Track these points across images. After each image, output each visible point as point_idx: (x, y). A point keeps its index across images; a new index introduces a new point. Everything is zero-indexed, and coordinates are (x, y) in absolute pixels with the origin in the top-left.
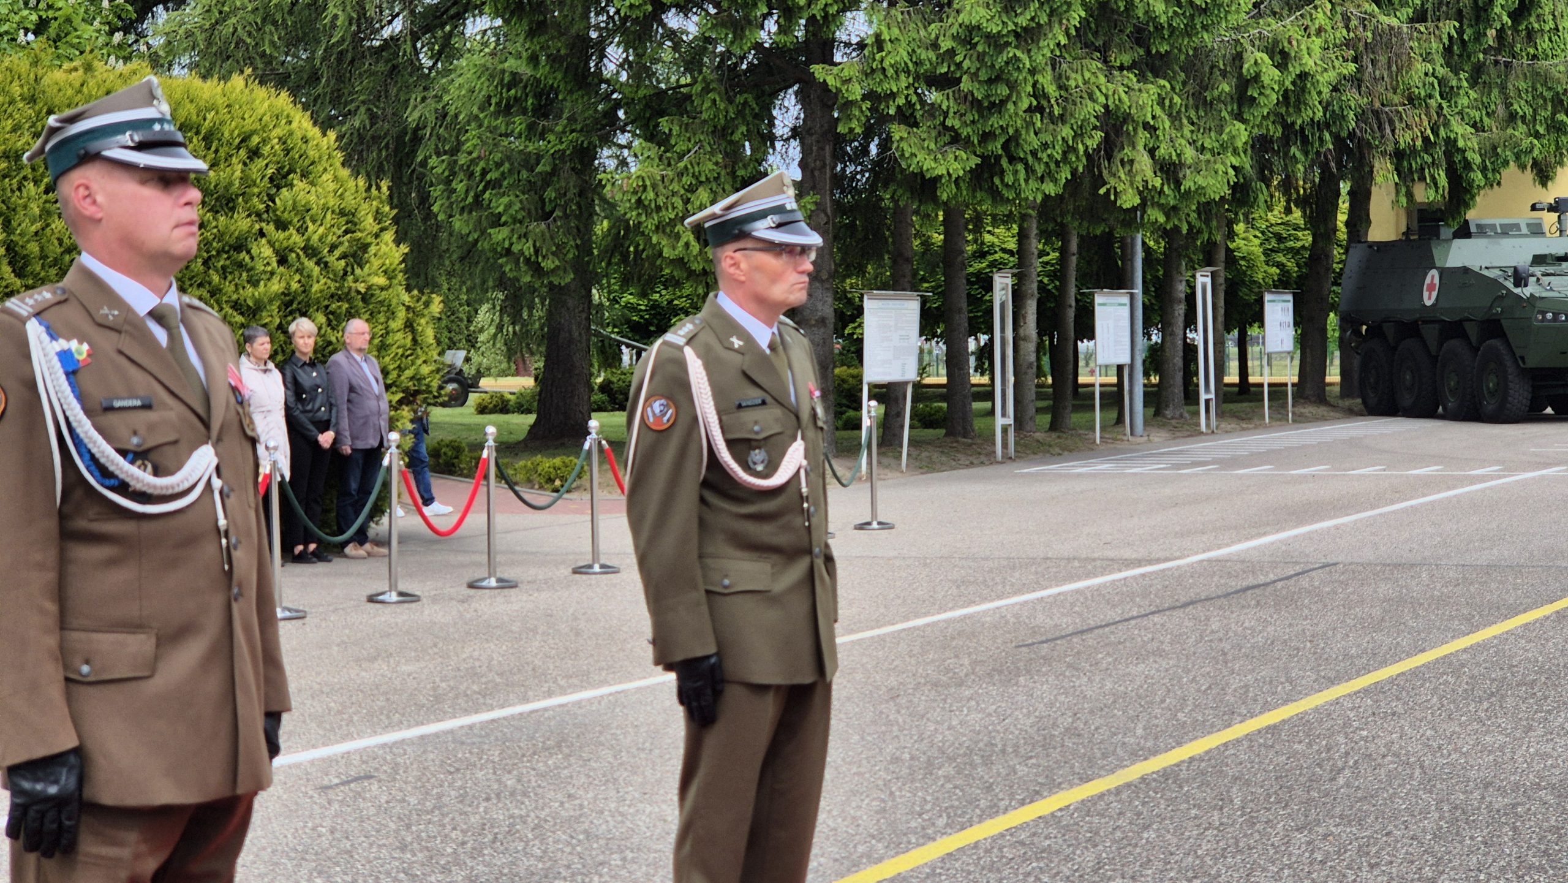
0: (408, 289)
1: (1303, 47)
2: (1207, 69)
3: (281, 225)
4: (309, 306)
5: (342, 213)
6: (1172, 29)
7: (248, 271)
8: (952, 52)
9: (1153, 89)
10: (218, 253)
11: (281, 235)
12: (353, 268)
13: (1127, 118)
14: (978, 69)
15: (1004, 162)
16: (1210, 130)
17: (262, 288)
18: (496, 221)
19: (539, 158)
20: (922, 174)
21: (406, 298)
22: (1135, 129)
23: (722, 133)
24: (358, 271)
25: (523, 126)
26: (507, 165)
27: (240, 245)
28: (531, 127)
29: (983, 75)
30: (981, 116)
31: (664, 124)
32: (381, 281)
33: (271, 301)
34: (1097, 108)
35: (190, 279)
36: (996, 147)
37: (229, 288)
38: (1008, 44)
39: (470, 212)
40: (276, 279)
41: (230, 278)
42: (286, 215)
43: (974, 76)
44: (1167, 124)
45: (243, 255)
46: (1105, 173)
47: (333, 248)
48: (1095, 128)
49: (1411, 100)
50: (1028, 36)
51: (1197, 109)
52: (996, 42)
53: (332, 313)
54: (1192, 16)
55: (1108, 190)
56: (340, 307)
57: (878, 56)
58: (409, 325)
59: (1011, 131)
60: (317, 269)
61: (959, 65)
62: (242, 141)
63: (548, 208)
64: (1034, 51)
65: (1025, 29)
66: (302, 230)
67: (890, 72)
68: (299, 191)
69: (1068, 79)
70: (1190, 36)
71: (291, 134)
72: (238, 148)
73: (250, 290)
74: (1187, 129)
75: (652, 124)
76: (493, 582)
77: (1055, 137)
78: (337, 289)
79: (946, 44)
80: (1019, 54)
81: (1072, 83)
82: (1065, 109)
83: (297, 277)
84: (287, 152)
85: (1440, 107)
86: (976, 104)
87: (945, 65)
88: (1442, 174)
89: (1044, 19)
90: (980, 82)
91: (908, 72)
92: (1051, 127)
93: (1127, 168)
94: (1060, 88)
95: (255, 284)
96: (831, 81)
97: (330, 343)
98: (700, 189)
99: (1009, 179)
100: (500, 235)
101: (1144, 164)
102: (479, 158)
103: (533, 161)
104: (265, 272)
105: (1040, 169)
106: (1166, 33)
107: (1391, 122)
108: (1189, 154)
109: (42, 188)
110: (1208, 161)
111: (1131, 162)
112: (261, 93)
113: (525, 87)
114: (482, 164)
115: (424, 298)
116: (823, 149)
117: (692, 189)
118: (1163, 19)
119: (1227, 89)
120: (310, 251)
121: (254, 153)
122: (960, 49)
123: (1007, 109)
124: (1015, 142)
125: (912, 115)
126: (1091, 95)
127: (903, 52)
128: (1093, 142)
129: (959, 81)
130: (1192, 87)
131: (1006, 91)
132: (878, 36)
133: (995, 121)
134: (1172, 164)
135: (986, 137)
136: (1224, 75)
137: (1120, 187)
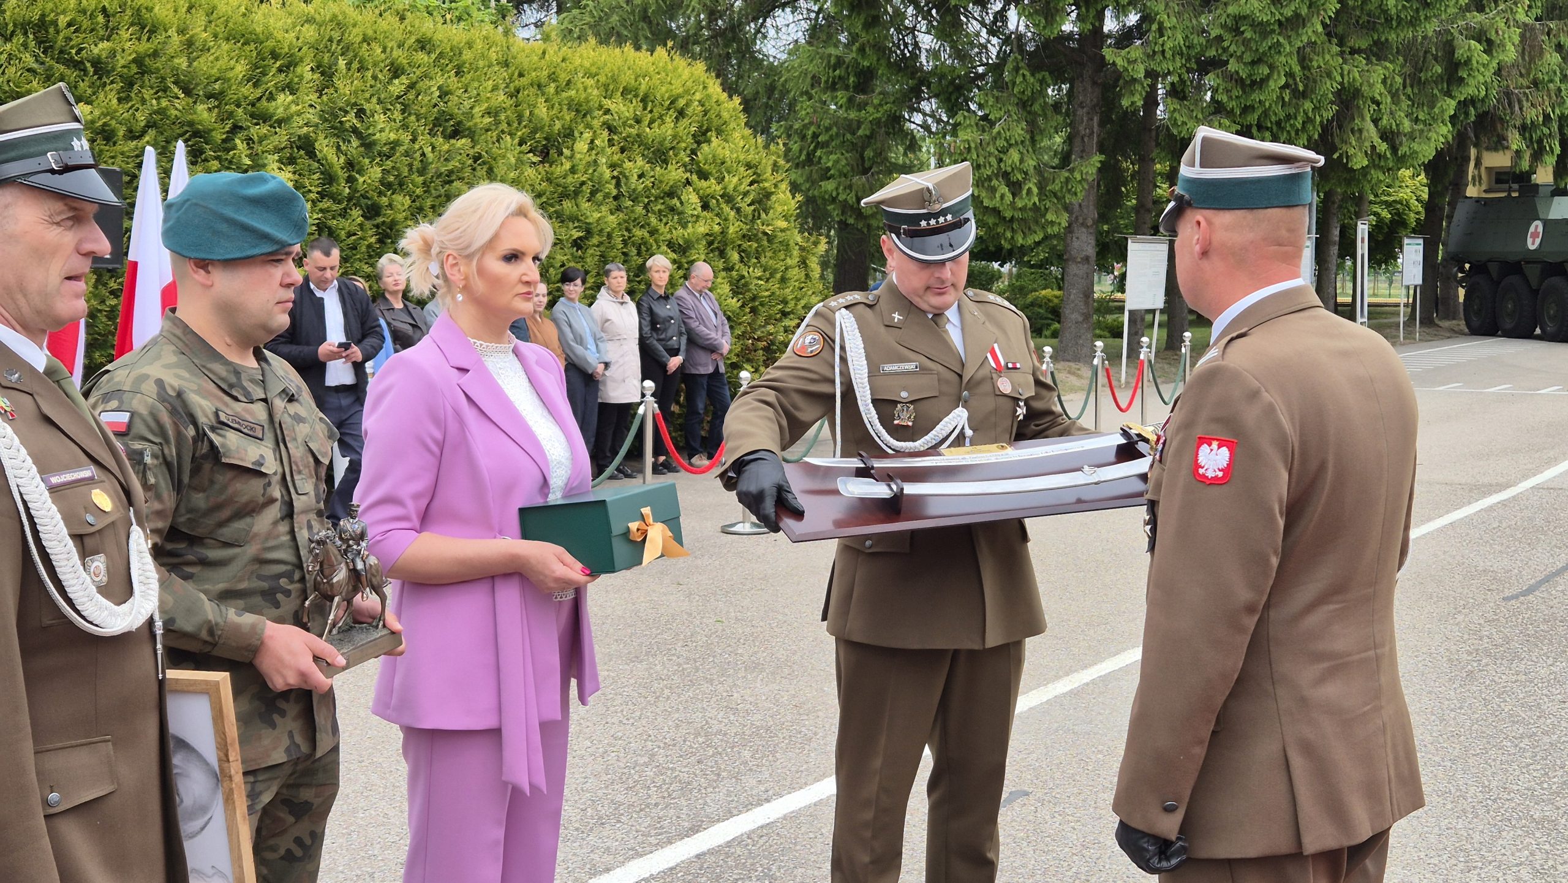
0: (801, 232)
1: (1506, 36)
2: (1421, 54)
3: (704, 175)
4: (726, 245)
5: (749, 166)
6: (1399, 20)
7: (679, 214)
8: (1219, 39)
9: (1380, 70)
10: (656, 198)
11: (704, 184)
12: (759, 214)
13: (1357, 93)
14: (1243, 53)
16: (1423, 104)
17: (690, 230)
18: (825, 175)
19: (859, 123)
21: (799, 239)
22: (1364, 103)
23: (1025, 105)
24: (763, 215)
25: (845, 100)
26: (835, 129)
27: (671, 194)
28: (850, 100)
29: (1248, 58)
30: (1244, 92)
31: (981, 96)
32: (783, 224)
33: (698, 240)
34: (1335, 85)
35: (634, 221)
37: (662, 228)
38: (1273, 31)
39: (804, 167)
40: (701, 222)
41: (664, 220)
42: (706, 167)
43: (1240, 59)
44: (1389, 100)
45: (675, 201)
46: (1337, 140)
47: (746, 194)
48: (1332, 103)
49: (1536, 83)
50: (1291, 24)
51: (1412, 86)
52: (1262, 29)
53: (743, 251)
54: (1417, 10)
55: (1341, 155)
56: (750, 246)
57: (1161, 41)
58: (803, 263)
59: (1267, 105)
60: (733, 213)
61: (1225, 50)
62: (672, 103)
63: (867, 165)
64: (1293, 37)
65: (1287, 19)
66: (720, 180)
67: (1169, 54)
68: (714, 147)
69: (1311, 60)
70: (1414, 26)
71: (709, 96)
72: (669, 109)
73: (681, 231)
74: (1405, 104)
75: (953, 98)
77: (1297, 110)
78: (749, 230)
79: (1215, 32)
80: (1281, 40)
81: (1315, 64)
82: (1306, 86)
83: (717, 220)
84: (706, 113)
85: (1559, 90)
86: (1240, 82)
87: (1214, 48)
88: (1557, 143)
89: (1304, 11)
90: (1245, 64)
91: (1181, 54)
92: (1294, 101)
93: (1357, 135)
94: (1303, 68)
95: (684, 226)
96: (1119, 62)
97: (743, 277)
98: (1011, 151)
100: (829, 186)
101: (1371, 131)
102: (811, 123)
103: (855, 125)
104: (692, 216)
106: (1394, 23)
107: (1520, 102)
108: (1407, 125)
109: (517, 141)
110: (1422, 131)
111: (1360, 131)
112: (680, 62)
113: (848, 68)
114: (813, 129)
115: (812, 239)
116: (1092, 119)
117: (1005, 151)
118: (1393, 11)
119: (1440, 71)
120: (728, 198)
121: (681, 113)
122: (1227, 36)
123: (1267, 86)
124: (1266, 113)
125: (1183, 91)
126: (1329, 75)
127: (1180, 37)
128: (1328, 114)
129: (1227, 63)
130: (1408, 69)
131: (1266, 71)
132: (1161, 24)
133: (1256, 96)
134: (1392, 132)
135: (1246, 110)
136: (1436, 59)
137: (1351, 151)
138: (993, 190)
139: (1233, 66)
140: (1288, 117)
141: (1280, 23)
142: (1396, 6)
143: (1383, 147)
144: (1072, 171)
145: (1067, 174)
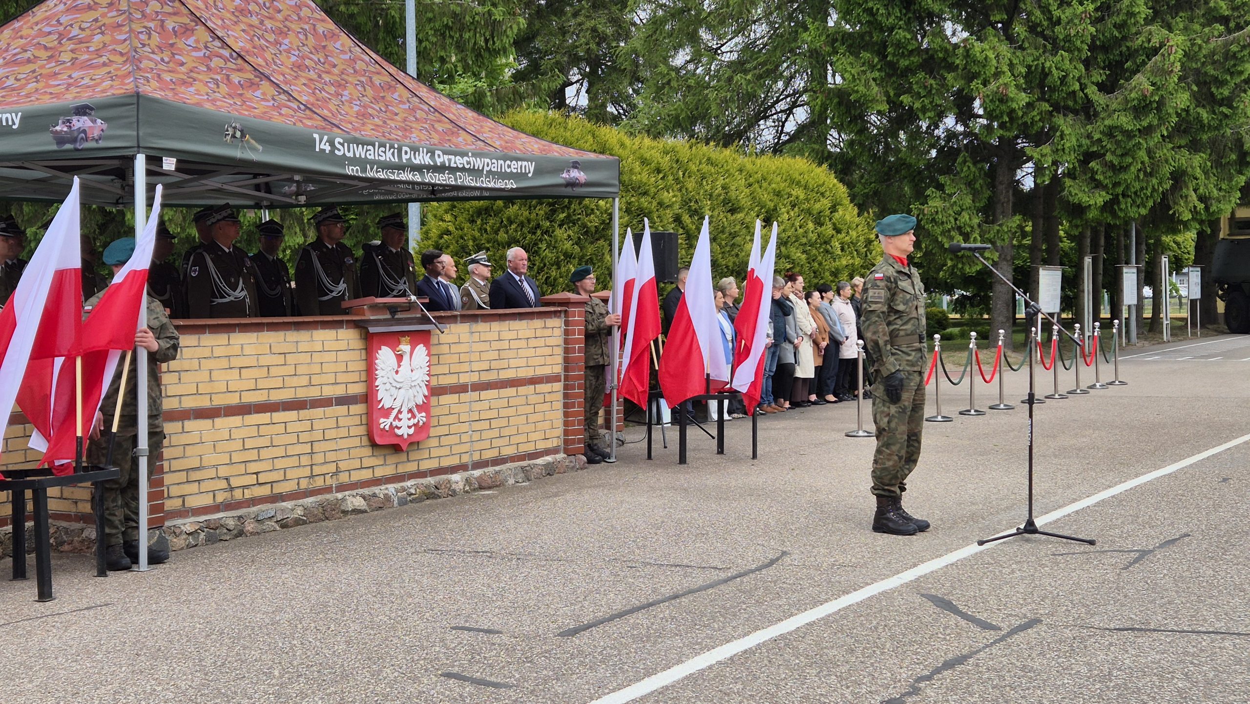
2: (1222, 147)
8: (1100, 140)
9: (1197, 158)
13: (1184, 173)
14: (1115, 149)
15: (1120, 197)
16: (1224, 179)
20: (1079, 204)
22: (1189, 179)
23: (970, 184)
29: (1119, 152)
30: (1114, 173)
31: (942, 179)
34: (1170, 168)
36: (1120, 190)
38: (1135, 136)
43: (1113, 153)
44: (1203, 176)
46: (1171, 203)
48: (1168, 179)
50: (1147, 131)
51: (1217, 168)
52: (1129, 135)
54: (1221, 121)
55: (1174, 213)
57: (1062, 142)
59: (1128, 181)
61: (1103, 147)
64: (1149, 139)
65: (1144, 128)
67: (1067, 151)
69: (1155, 153)
70: (1218, 130)
74: (1213, 179)
76: (1002, 406)
79: (1097, 136)
80: (1141, 141)
81: (1157, 155)
82: (1152, 169)
86: (1112, 166)
87: (1096, 147)
89: (1156, 122)
90: (1117, 156)
91: (1075, 150)
94: (1150, 158)
96: (1036, 156)
98: (963, 213)
99: (1123, 206)
101: (1193, 197)
105: (1139, 201)
110: (1224, 196)
111: (1186, 197)
116: (1008, 192)
117: (959, 213)
118: (1206, 121)
122: (1104, 138)
123: (1130, 170)
124: (1128, 187)
125: (1074, 174)
126: (1167, 161)
127: (1074, 140)
128: (1167, 185)
129: (1104, 155)
130: (1214, 157)
131: (1131, 160)
132: (1062, 132)
133: (1123, 176)
134: (1205, 197)
135: (1116, 185)
136: (1231, 149)
137: (1181, 210)
138: (952, 238)
139: (1109, 157)
140: (1142, 189)
141: (1139, 130)
142: (1208, 118)
143: (1201, 206)
144: (1001, 225)
145: (998, 228)
